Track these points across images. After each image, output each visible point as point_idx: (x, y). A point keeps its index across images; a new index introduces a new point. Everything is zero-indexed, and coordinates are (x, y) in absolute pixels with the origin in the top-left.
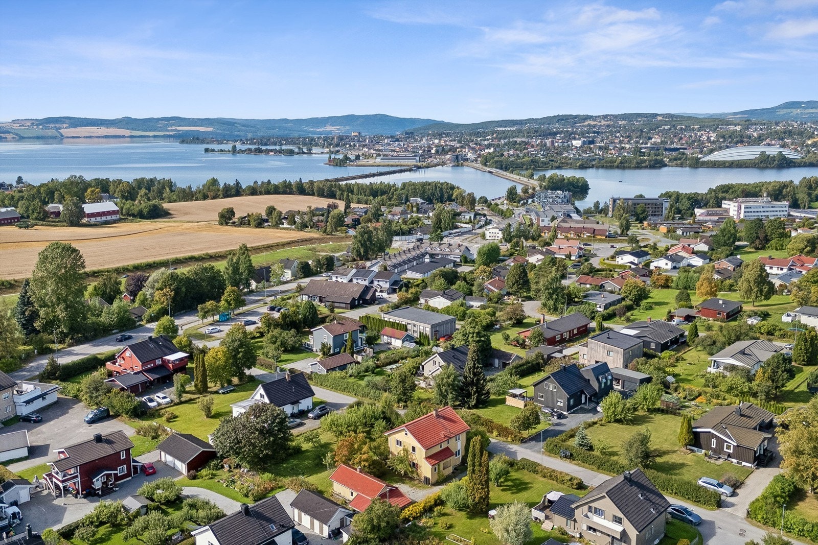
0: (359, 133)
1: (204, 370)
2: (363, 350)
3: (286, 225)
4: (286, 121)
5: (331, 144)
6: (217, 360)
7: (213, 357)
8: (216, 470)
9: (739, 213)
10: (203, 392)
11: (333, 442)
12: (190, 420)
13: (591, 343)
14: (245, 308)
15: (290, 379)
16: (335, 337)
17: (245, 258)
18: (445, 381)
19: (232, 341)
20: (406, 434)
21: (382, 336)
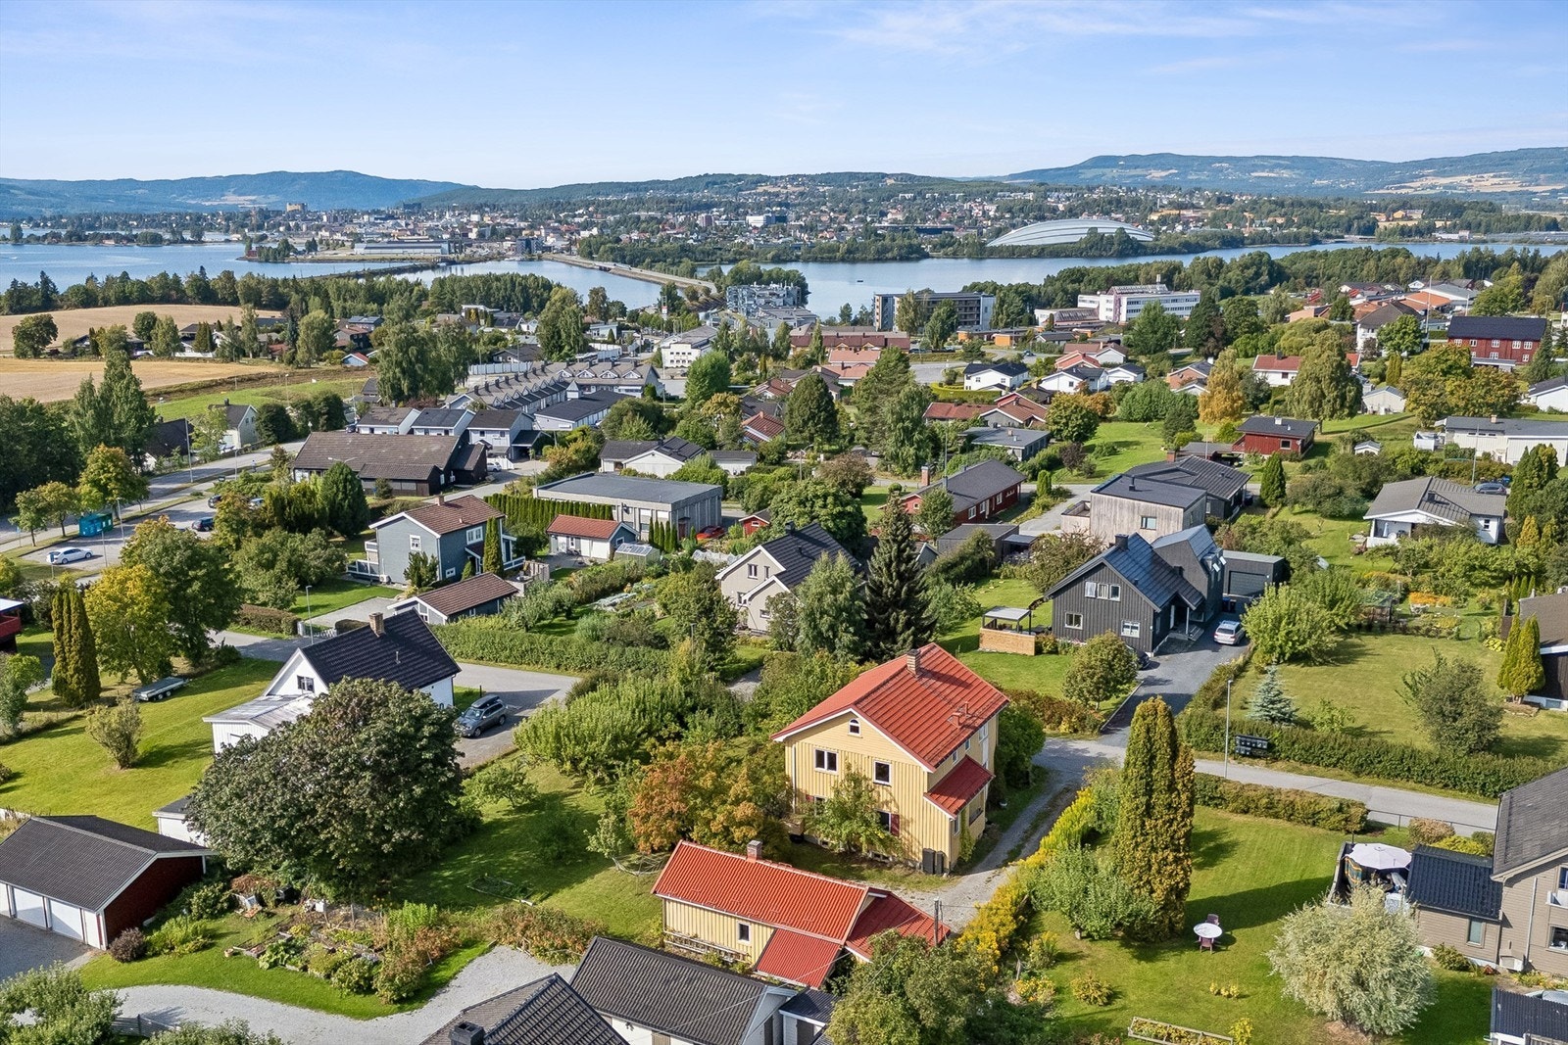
0: (303, 206)
1: (87, 636)
2: (521, 568)
3: (189, 353)
4: (132, 183)
5: (243, 226)
6: (127, 606)
7: (109, 598)
8: (213, 916)
9: (1117, 313)
10: (87, 700)
11: (565, 790)
12: (63, 779)
13: (1100, 501)
14: (147, 507)
15: (382, 631)
16: (446, 538)
17: (128, 388)
18: (829, 598)
19: (166, 550)
20: (855, 729)
21: (552, 539)
